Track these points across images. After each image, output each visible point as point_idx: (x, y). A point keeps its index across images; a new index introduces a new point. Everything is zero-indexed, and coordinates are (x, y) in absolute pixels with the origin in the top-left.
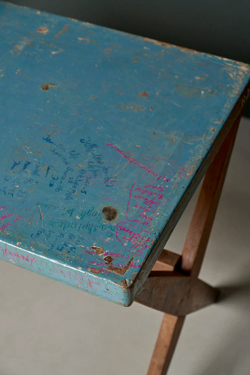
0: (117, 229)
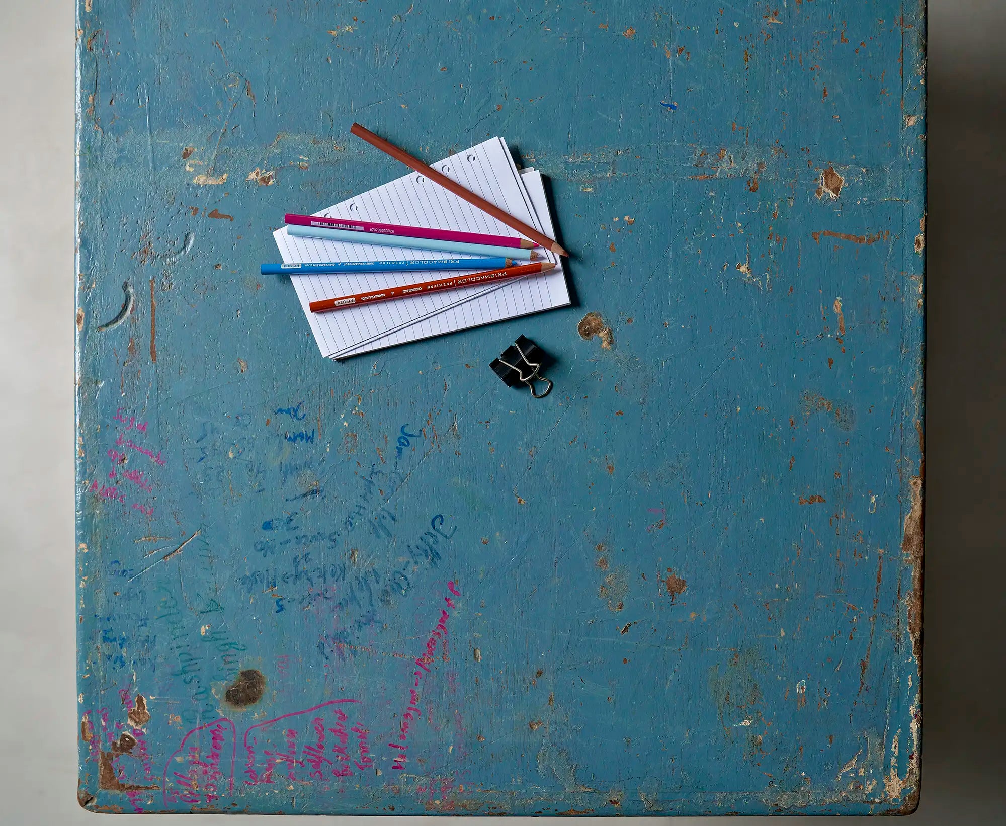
0: (209, 725)
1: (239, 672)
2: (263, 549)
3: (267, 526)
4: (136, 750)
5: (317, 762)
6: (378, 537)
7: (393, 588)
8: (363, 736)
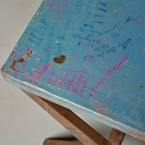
0: (46, 64)
1: (60, 55)
2: (81, 30)
3: (85, 25)
4: (23, 63)
5: (70, 85)
6: (112, 38)
7: (111, 51)
8: (85, 83)
